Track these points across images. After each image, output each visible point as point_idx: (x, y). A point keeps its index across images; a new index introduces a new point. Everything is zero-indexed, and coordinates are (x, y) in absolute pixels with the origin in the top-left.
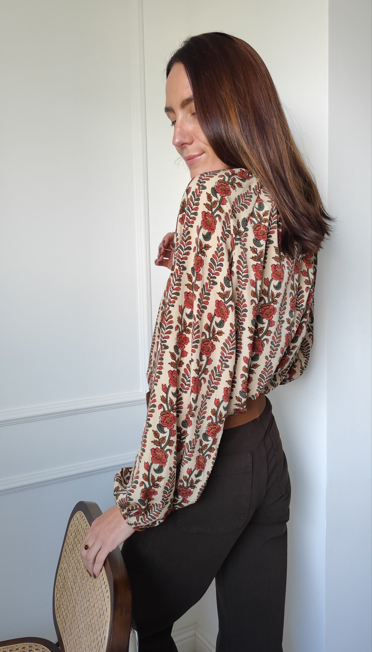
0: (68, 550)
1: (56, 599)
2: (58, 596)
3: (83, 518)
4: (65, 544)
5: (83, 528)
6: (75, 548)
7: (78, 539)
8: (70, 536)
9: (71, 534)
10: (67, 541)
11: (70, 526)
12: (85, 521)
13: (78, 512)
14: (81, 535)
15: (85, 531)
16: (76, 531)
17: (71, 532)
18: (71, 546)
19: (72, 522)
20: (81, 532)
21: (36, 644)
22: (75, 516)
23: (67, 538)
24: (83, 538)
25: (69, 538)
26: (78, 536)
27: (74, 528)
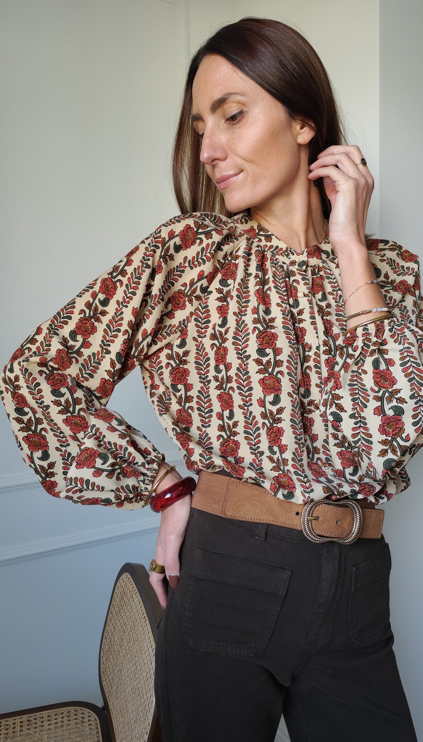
0: (114, 612)
1: (102, 662)
2: (104, 659)
3: (130, 580)
4: (111, 606)
5: (130, 590)
8: (117, 598)
9: (118, 596)
10: (113, 603)
11: (116, 588)
12: (131, 583)
13: (125, 573)
14: (128, 597)
15: (132, 593)
16: (122, 593)
17: (117, 594)
18: (118, 607)
19: (118, 585)
20: (127, 594)
21: (82, 708)
22: (121, 578)
23: (113, 600)
25: (116, 601)
26: (124, 598)
27: (120, 590)
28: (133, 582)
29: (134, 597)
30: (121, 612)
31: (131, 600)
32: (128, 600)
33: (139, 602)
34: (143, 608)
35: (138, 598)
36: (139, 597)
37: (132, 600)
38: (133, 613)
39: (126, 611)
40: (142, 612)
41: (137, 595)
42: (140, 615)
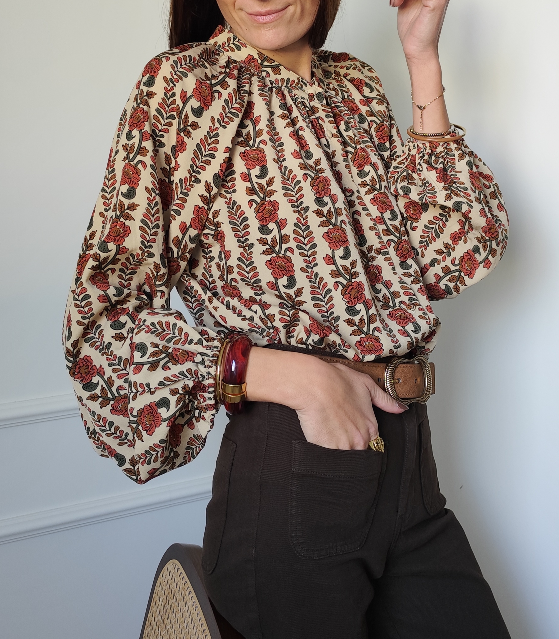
0: (154, 623)
3: (179, 572)
4: (150, 614)
5: (179, 588)
6: (166, 621)
7: (171, 606)
8: (158, 601)
9: (160, 598)
10: (153, 609)
11: (158, 584)
12: (182, 576)
13: (171, 561)
14: (176, 600)
15: (183, 592)
16: (167, 592)
17: (159, 595)
18: (160, 617)
19: (161, 578)
20: (175, 594)
22: (165, 568)
23: (153, 604)
24: (179, 604)
25: (157, 605)
26: (170, 600)
27: (164, 588)
28: (184, 574)
29: (187, 598)
30: (165, 623)
31: (182, 604)
32: (177, 604)
33: (194, 607)
34: (201, 615)
35: (193, 600)
36: (195, 599)
37: (184, 603)
38: (185, 624)
39: (173, 621)
40: (201, 623)
41: (191, 595)
42: (197, 627)
